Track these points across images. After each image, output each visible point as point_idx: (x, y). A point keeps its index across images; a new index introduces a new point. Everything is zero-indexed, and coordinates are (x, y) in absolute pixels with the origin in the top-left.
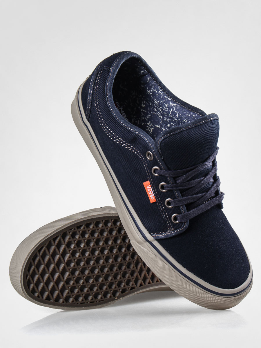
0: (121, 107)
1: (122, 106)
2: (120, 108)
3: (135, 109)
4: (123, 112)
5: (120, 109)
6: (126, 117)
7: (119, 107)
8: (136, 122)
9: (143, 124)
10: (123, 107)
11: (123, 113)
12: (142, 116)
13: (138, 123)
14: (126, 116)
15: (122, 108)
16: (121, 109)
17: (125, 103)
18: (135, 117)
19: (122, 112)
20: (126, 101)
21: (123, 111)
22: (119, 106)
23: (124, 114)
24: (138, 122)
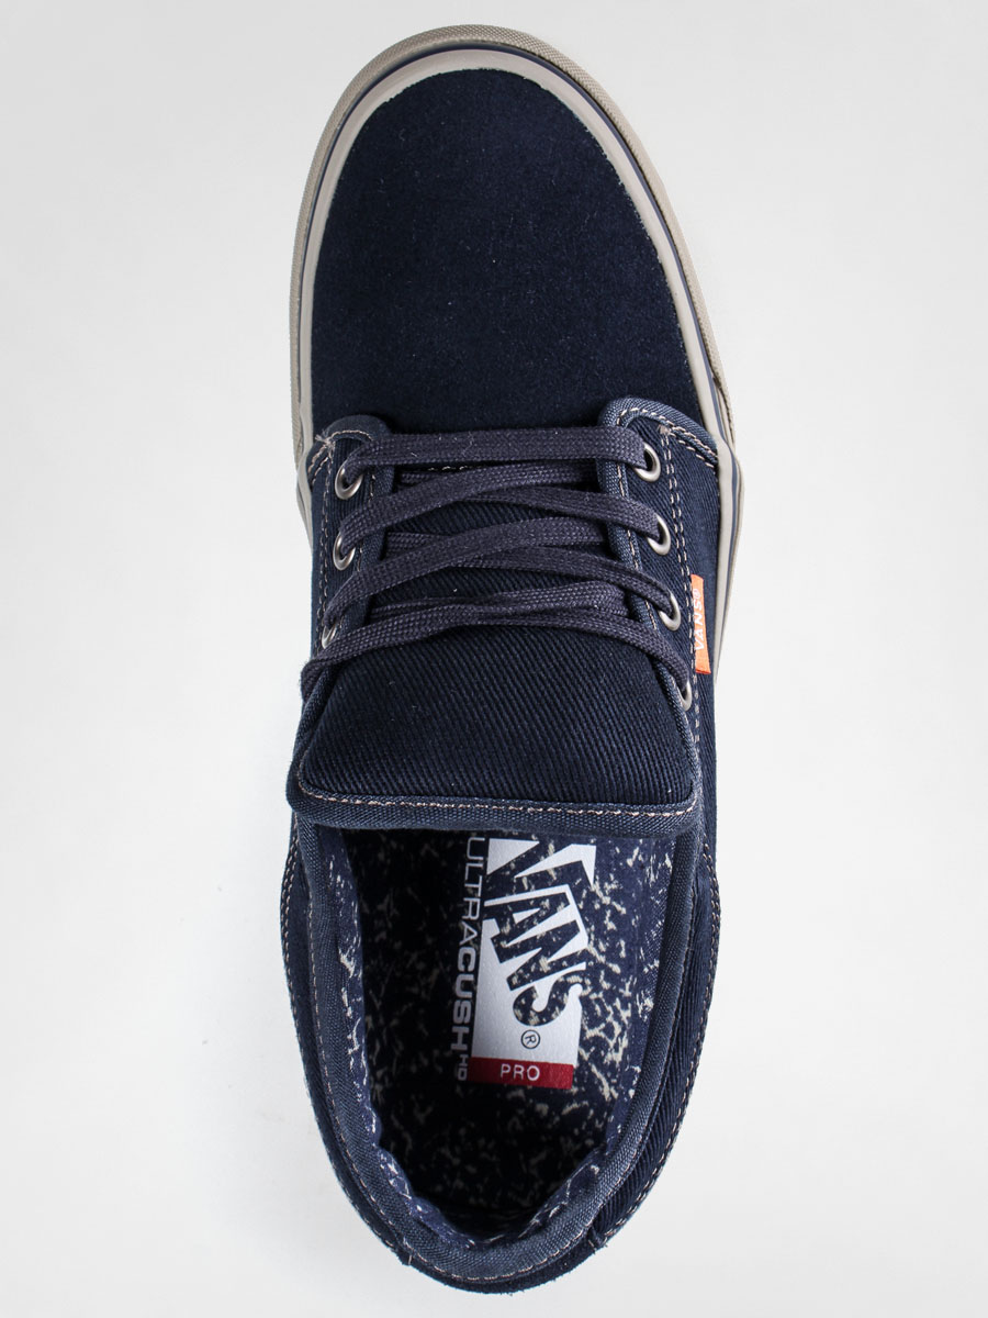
0: (454, 1051)
1: (448, 1054)
2: (464, 1052)
3: (395, 1022)
4: (455, 1029)
5: (465, 1047)
6: (457, 1003)
7: (464, 1057)
8: (421, 966)
9: (398, 945)
10: (449, 1048)
11: (463, 1024)
12: (387, 980)
13: (414, 956)
14: (452, 1007)
15: (454, 1046)
16: (459, 1046)
17: (425, 1062)
18: (415, 990)
19: (466, 1030)
20: (414, 1069)
21: (456, 1034)
22: (461, 1060)
23: (457, 1020)
24: (410, 962)
